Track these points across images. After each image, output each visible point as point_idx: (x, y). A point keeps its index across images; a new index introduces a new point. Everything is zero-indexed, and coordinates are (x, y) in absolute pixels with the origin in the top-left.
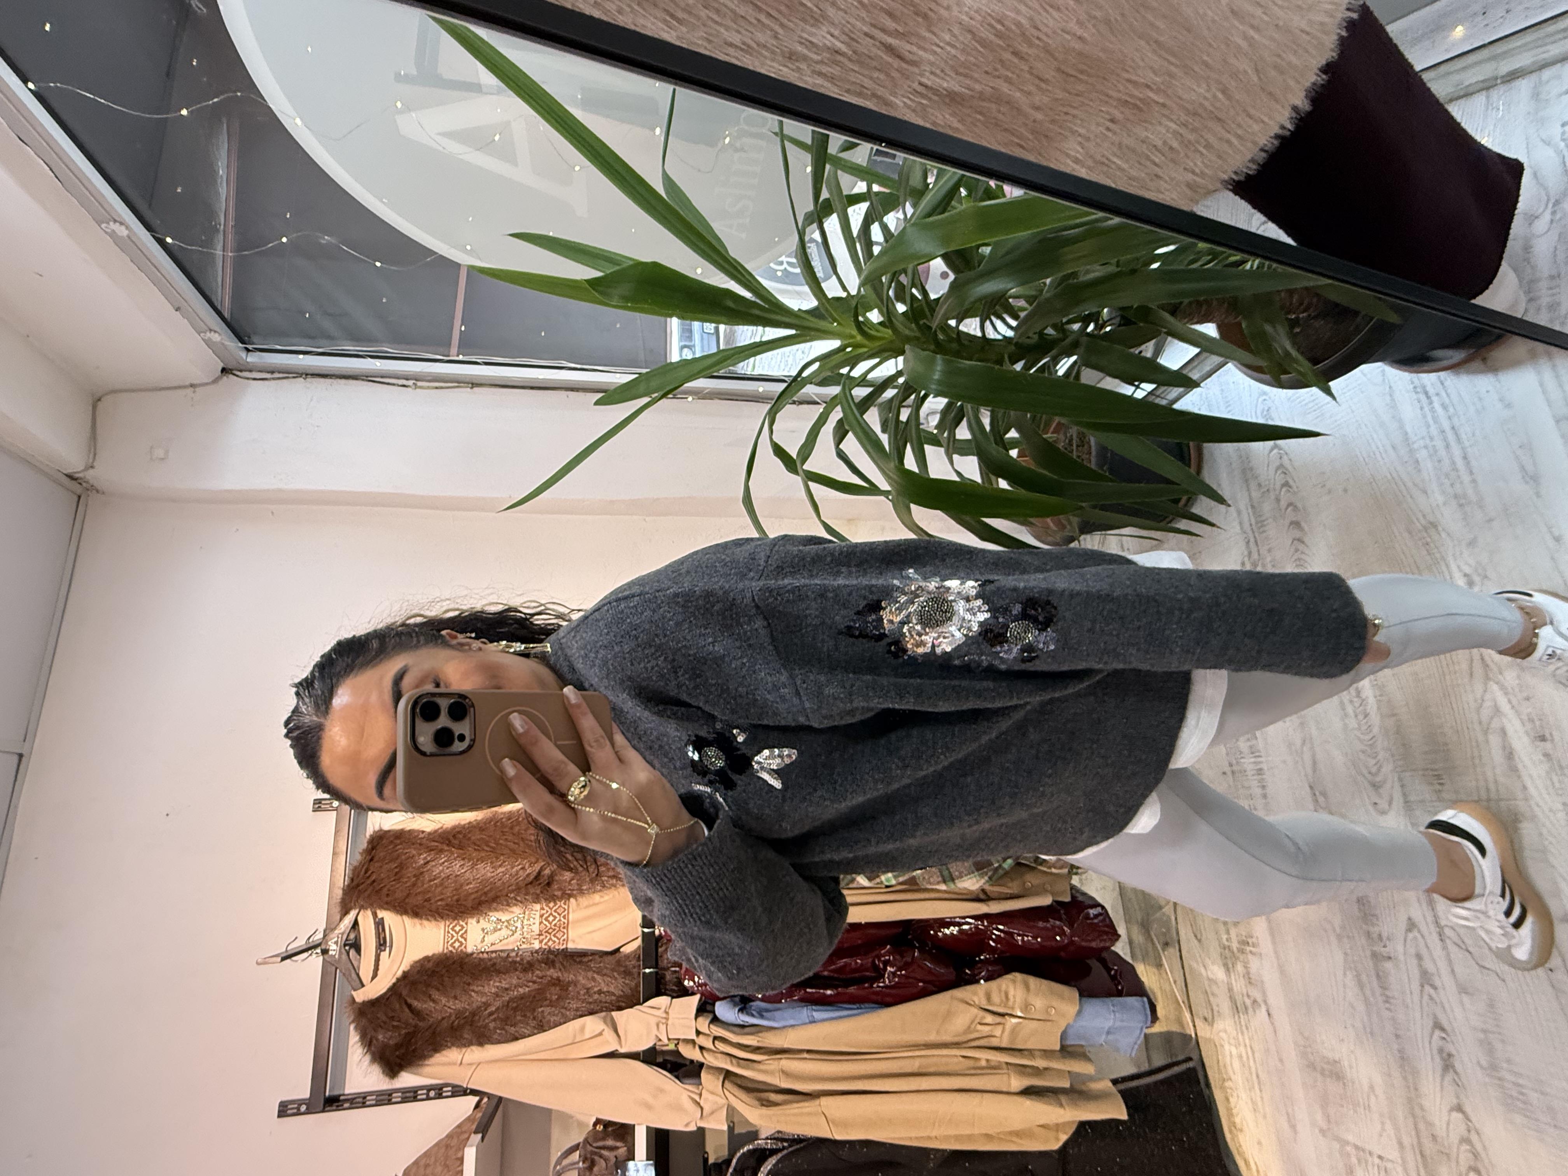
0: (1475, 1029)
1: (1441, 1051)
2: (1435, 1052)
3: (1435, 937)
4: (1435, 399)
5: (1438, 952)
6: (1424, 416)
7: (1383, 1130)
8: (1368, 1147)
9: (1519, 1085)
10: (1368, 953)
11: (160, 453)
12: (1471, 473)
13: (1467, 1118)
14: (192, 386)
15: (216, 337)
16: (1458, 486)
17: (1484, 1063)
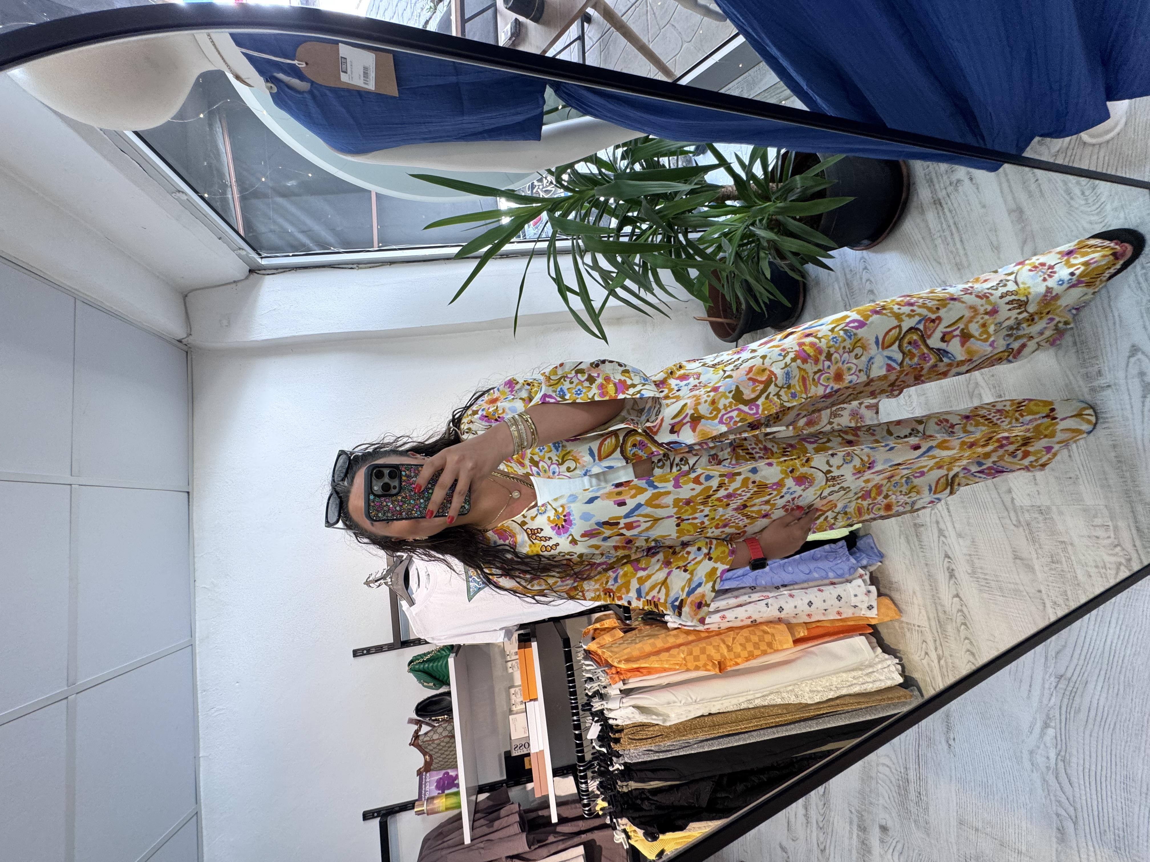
0: (965, 555)
1: (948, 568)
2: (946, 569)
3: (946, 511)
4: (945, 206)
5: (947, 518)
6: (939, 217)
7: (920, 612)
8: (912, 622)
9: (986, 579)
10: (912, 524)
11: (225, 322)
12: (964, 249)
13: (961, 600)
14: (235, 282)
15: (243, 253)
16: (957, 258)
17: (969, 571)
